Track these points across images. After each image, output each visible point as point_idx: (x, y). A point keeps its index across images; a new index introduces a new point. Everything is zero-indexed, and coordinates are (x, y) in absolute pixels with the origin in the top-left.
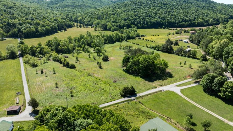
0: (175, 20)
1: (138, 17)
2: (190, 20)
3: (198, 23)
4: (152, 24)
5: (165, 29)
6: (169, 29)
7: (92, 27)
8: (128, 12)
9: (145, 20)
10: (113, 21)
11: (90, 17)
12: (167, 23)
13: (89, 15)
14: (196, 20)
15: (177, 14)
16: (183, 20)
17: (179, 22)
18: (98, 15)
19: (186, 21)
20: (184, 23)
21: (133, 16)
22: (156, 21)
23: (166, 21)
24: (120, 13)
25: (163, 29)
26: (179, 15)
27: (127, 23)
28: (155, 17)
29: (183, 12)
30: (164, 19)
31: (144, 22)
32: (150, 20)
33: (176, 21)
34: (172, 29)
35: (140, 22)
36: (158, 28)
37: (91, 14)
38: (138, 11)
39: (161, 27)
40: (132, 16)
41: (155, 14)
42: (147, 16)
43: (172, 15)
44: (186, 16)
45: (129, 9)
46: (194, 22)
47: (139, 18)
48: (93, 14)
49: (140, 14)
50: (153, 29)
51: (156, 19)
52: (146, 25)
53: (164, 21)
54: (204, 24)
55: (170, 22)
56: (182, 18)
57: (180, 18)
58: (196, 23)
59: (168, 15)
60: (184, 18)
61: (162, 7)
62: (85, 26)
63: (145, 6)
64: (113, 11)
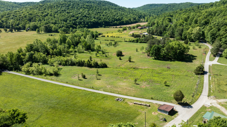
0: (108, 19)
1: (76, 18)
2: (119, 20)
3: (126, 21)
4: (92, 24)
5: (105, 28)
6: (109, 28)
7: (27, 31)
8: (60, 13)
9: (84, 20)
10: (53, 22)
11: (15, 19)
12: (104, 23)
13: (12, 18)
14: (123, 19)
15: (107, 15)
16: (114, 19)
17: (113, 21)
18: (25, 17)
19: (117, 20)
20: (116, 22)
21: (71, 17)
22: (94, 21)
23: (103, 21)
24: (53, 14)
25: (104, 28)
26: (108, 15)
27: (69, 24)
28: (91, 18)
29: (111, 13)
30: (100, 19)
31: (84, 22)
32: (88, 20)
33: (110, 20)
34: (112, 27)
35: (81, 23)
36: (99, 28)
37: (13, 17)
38: (70, 12)
39: (101, 26)
40: (69, 17)
41: (89, 14)
42: (84, 17)
43: (103, 16)
44: (115, 16)
45: (59, 10)
46: (122, 21)
47: (78, 19)
48: (16, 17)
49: (76, 15)
50: (94, 28)
51: (94, 19)
52: (87, 25)
53: (101, 21)
54: (129, 23)
55: (106, 21)
56: (113, 17)
57: (112, 18)
58: (124, 21)
59: (100, 15)
60: (114, 17)
61: (89, 8)
62: (17, 30)
63: (72, 7)
64: (42, 13)
